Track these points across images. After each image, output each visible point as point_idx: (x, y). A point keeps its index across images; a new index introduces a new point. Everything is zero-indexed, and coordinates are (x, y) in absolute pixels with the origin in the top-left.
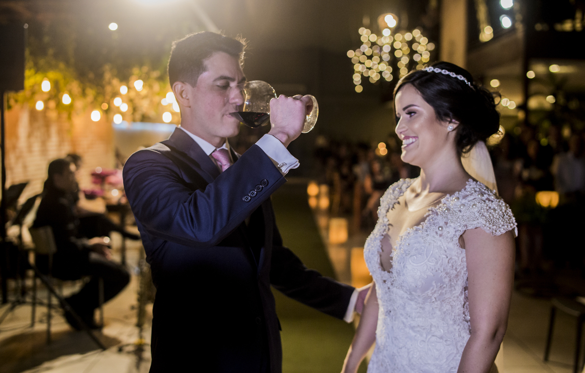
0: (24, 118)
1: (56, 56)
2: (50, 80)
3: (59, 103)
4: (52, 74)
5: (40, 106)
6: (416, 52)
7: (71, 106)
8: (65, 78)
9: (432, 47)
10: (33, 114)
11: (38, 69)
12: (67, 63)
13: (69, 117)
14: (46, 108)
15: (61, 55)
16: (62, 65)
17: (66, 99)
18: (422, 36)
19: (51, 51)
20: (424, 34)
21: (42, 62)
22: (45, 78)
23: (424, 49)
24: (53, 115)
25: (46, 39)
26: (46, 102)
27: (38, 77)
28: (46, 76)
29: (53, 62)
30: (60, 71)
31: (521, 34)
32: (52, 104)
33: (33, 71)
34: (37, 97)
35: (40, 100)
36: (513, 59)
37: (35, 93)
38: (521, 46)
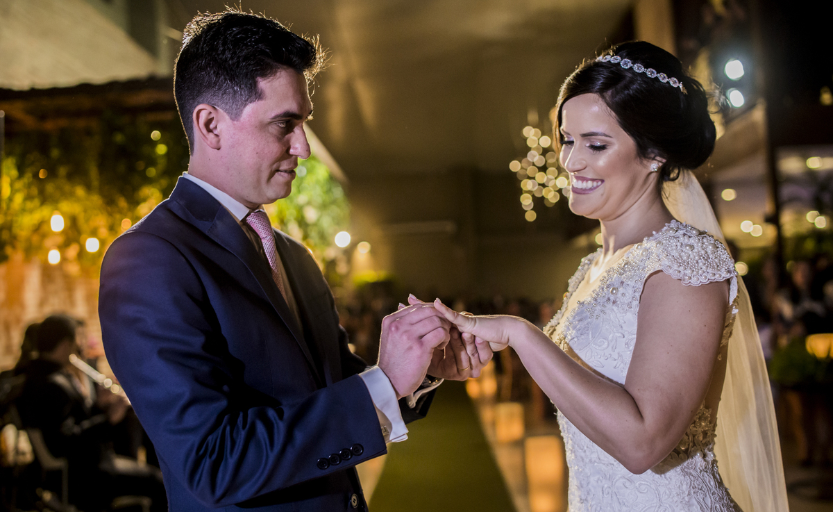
0: (33, 279)
1: (70, 177)
2: (63, 214)
3: (82, 253)
4: (66, 206)
5: (54, 257)
7: (99, 255)
8: (85, 211)
10: (48, 273)
11: (45, 199)
12: (89, 187)
14: (64, 259)
16: (80, 192)
17: (92, 245)
19: (63, 170)
21: (50, 188)
22: (56, 211)
24: (73, 269)
25: (55, 152)
26: (63, 247)
27: (45, 211)
28: (57, 209)
29: (67, 187)
30: (78, 200)
31: (759, 115)
32: (72, 252)
33: (37, 202)
34: (48, 242)
35: (54, 248)
36: (751, 152)
37: (44, 236)
38: (762, 131)
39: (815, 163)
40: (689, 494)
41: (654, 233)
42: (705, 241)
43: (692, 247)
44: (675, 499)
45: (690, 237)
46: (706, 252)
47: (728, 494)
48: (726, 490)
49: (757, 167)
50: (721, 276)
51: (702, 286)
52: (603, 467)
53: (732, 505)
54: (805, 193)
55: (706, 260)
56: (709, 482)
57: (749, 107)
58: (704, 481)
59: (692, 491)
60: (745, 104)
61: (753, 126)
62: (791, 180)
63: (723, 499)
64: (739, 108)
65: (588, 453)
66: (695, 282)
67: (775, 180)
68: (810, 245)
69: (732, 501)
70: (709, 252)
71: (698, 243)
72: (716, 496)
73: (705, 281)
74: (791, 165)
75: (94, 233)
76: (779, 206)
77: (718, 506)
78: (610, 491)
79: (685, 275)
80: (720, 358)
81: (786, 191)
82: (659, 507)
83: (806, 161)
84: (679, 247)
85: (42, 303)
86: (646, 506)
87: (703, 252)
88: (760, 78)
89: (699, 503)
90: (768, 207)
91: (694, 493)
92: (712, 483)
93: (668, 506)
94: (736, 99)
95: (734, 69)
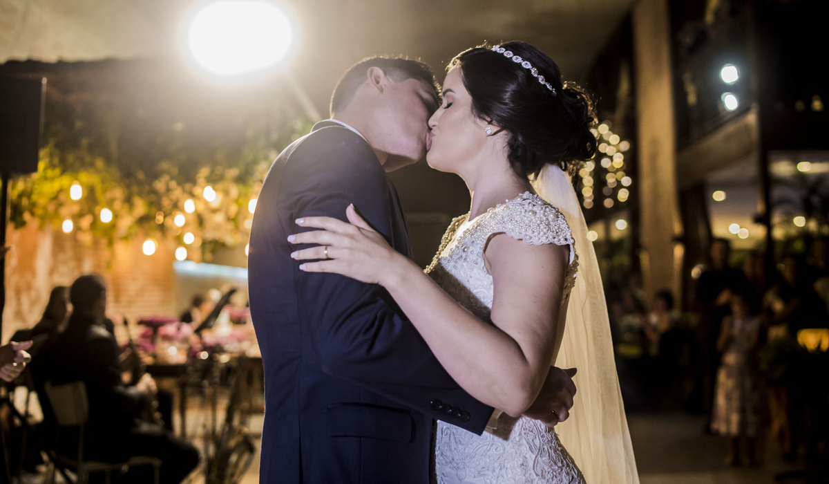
0: (45, 246)
1: (92, 149)
2: (82, 184)
3: (95, 223)
4: (85, 176)
5: (68, 226)
6: (605, 155)
7: (113, 226)
8: (103, 181)
9: (625, 146)
10: (59, 239)
11: (66, 168)
12: (108, 160)
13: (111, 243)
14: (77, 229)
15: (98, 148)
16: (100, 163)
17: (106, 216)
18: (610, 132)
19: (85, 142)
20: (612, 130)
21: (71, 158)
22: (75, 181)
23: (615, 150)
24: (86, 238)
25: (79, 124)
26: (77, 218)
27: (65, 180)
28: (77, 179)
29: (88, 159)
30: (97, 171)
31: (752, 118)
32: (86, 222)
33: (57, 171)
34: (64, 211)
35: (69, 219)
36: (744, 155)
37: (61, 205)
38: (755, 134)
39: (805, 167)
40: (520, 434)
41: (507, 201)
42: (547, 209)
43: (535, 213)
45: (534, 205)
46: (547, 219)
47: (557, 439)
48: (555, 435)
49: (750, 169)
50: (559, 240)
53: (560, 449)
54: (795, 195)
55: (547, 225)
56: (540, 426)
57: (742, 111)
59: (523, 432)
60: (740, 107)
61: (747, 128)
62: (781, 182)
63: (552, 442)
64: (733, 112)
66: (536, 241)
67: (767, 182)
68: (799, 246)
69: (560, 445)
70: (550, 219)
71: (540, 211)
72: (545, 438)
73: (546, 241)
74: (782, 168)
75: (110, 204)
76: (769, 207)
77: (546, 448)
78: (449, 432)
79: (527, 235)
81: (777, 193)
82: (492, 445)
83: (796, 166)
84: (523, 213)
85: (52, 271)
86: (479, 444)
87: (544, 218)
88: (754, 83)
89: (528, 443)
90: (760, 208)
91: (525, 434)
93: (500, 444)
94: (730, 102)
95: (729, 74)
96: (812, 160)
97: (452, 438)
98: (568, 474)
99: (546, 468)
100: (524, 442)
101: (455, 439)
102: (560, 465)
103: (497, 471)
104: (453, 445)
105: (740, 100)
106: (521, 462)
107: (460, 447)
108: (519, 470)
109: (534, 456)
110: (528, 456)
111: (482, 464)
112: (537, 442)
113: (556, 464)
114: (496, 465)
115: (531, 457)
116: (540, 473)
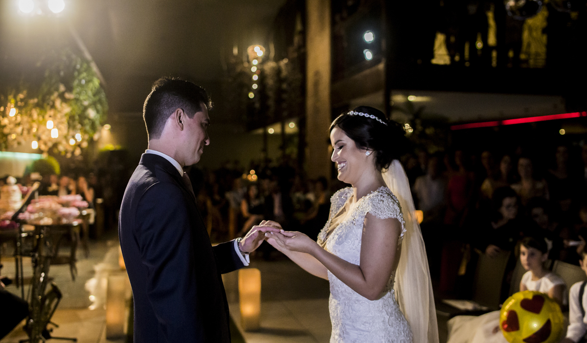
31: (381, 66)
36: (375, 90)
38: (383, 78)
39: (412, 98)
41: (372, 192)
43: (383, 202)
44: (376, 309)
45: (384, 197)
51: (385, 219)
52: (347, 294)
55: (389, 208)
57: (375, 61)
58: (389, 302)
60: (373, 59)
61: (378, 71)
62: (397, 108)
64: (370, 61)
65: (340, 288)
66: (382, 217)
73: (387, 217)
74: (398, 99)
79: (378, 214)
80: (398, 249)
81: (395, 114)
83: (407, 97)
84: (377, 201)
87: (388, 204)
89: (386, 311)
92: (392, 303)
94: (369, 55)
95: (369, 37)
96: (416, 95)
97: (350, 308)
98: (403, 324)
99: (394, 322)
100: (384, 310)
101: (352, 308)
102: (399, 320)
103: (371, 324)
104: (351, 311)
105: (374, 55)
106: (382, 320)
107: (354, 312)
108: (382, 324)
109: (388, 317)
110: (386, 317)
111: (365, 321)
112: (390, 310)
113: (398, 319)
114: (371, 321)
115: (387, 317)
116: (391, 325)
